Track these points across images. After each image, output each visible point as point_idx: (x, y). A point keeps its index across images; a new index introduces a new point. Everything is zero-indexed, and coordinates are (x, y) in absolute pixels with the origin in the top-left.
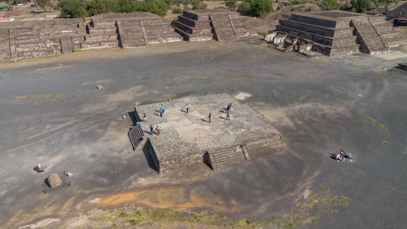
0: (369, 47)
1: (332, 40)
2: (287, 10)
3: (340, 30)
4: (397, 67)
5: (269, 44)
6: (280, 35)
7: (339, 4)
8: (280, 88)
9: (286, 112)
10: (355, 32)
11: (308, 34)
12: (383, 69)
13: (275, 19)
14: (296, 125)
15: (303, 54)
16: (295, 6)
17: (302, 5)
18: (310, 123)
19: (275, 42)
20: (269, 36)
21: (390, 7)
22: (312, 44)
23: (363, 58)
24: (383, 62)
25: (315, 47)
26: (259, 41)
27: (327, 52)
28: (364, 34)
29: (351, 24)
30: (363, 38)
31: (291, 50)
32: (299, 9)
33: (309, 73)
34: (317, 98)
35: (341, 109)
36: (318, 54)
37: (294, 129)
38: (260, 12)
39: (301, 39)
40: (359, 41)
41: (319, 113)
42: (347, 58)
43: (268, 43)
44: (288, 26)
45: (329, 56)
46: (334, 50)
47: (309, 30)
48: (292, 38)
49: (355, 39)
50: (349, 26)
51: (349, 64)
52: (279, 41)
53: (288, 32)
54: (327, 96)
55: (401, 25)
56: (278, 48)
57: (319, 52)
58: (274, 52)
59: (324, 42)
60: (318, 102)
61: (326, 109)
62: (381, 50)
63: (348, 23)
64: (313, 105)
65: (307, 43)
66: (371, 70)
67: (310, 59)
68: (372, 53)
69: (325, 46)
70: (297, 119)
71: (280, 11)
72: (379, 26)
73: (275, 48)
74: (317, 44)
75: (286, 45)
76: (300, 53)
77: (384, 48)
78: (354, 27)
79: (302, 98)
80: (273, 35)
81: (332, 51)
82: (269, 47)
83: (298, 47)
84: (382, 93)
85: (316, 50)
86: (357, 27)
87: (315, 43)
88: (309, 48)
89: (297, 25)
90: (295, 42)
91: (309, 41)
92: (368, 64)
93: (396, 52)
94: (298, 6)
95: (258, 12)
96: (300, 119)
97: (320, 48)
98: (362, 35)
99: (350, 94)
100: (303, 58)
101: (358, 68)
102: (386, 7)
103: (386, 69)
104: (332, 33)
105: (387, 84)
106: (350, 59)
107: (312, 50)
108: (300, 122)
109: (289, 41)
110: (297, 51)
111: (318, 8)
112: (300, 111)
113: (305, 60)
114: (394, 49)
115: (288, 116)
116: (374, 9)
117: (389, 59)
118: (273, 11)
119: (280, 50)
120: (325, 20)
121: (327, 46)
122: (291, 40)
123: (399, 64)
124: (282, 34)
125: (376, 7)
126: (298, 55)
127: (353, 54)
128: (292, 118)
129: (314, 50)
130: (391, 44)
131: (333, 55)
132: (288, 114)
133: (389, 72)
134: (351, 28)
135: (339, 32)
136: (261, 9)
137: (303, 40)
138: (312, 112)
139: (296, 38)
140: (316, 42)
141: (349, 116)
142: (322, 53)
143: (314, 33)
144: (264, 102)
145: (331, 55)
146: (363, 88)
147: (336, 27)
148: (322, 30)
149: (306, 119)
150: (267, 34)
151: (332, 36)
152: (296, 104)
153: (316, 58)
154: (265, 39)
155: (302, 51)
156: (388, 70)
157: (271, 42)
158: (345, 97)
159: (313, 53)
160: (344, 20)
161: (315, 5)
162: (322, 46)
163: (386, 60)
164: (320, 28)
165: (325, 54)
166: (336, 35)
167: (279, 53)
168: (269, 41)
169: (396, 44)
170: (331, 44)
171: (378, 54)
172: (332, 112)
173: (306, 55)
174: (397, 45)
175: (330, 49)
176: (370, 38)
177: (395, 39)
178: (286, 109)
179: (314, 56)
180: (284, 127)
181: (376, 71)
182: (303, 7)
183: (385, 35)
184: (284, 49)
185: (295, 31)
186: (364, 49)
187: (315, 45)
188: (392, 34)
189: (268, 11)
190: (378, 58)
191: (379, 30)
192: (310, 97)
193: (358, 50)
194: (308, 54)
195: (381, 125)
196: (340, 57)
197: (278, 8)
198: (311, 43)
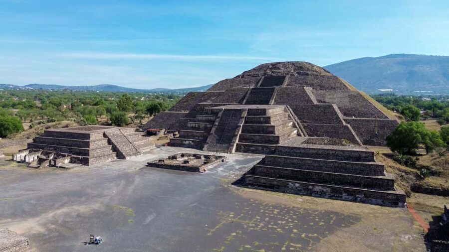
0: (124, 154)
1: (89, 150)
2: (41, 128)
3: (94, 141)
4: (147, 166)
5: (20, 164)
6: (33, 152)
7: (100, 121)
8: (32, 202)
9: (38, 221)
10: (110, 142)
11: (64, 148)
12: (135, 168)
13: (28, 138)
14: (49, 230)
15: (61, 167)
16: (50, 124)
17: (58, 123)
18: (64, 224)
19: (27, 160)
20: (18, 156)
21: (144, 121)
22: (70, 157)
23: (120, 163)
24: (136, 164)
25: (74, 159)
26: (7, 162)
27: (85, 162)
28: (117, 143)
29: (105, 135)
30: (118, 147)
31: (46, 165)
32: (54, 126)
33: (66, 183)
34: (72, 202)
35: (96, 206)
36: (77, 165)
37: (46, 233)
38: (7, 132)
39: (57, 153)
40: (115, 149)
41: (74, 214)
42: (105, 165)
43: (19, 162)
44: (41, 143)
45: (88, 165)
46: (92, 159)
47: (65, 144)
48: (47, 154)
49: (111, 147)
50: (103, 137)
51: (107, 170)
52: (31, 159)
53: (43, 149)
54: (83, 199)
55: (153, 135)
56: (31, 165)
57: (78, 163)
58: (26, 170)
59: (82, 153)
60: (73, 205)
61: (82, 209)
62: (135, 154)
63: (102, 135)
64: (68, 209)
65: (64, 156)
66: (126, 171)
67: (68, 171)
68: (128, 158)
69: (83, 157)
70: (50, 224)
71: (33, 130)
72: (130, 135)
73: (28, 167)
74: (75, 156)
75: (41, 161)
76: (57, 167)
77: (137, 153)
78: (108, 137)
79: (57, 205)
80: (23, 154)
81: (91, 160)
82: (19, 166)
83: (55, 162)
84: (133, 187)
85: (75, 162)
86: (110, 137)
87: (73, 156)
88: (67, 161)
89: (52, 141)
90: (51, 157)
91: (66, 154)
92: (123, 167)
93: (148, 155)
94: (54, 123)
95: (3, 132)
96: (53, 224)
97: (78, 159)
98: (116, 144)
99: (106, 192)
100: (61, 171)
101: (115, 172)
102: (140, 122)
103: (138, 168)
104: (88, 145)
105: (137, 180)
106: (108, 165)
107: (71, 162)
108: (53, 226)
109: (44, 157)
110: (54, 165)
111: (75, 124)
112: (53, 217)
113: (63, 173)
114: (146, 153)
115: (40, 225)
116: (131, 123)
117: (141, 161)
118: (24, 130)
119: (33, 167)
120: (80, 134)
121: (84, 157)
122: (47, 156)
123: (148, 163)
124: (35, 151)
125: (132, 122)
126: (55, 169)
127: (111, 161)
128: (44, 225)
129: (73, 162)
130: (143, 150)
131: (93, 164)
132: (40, 222)
133: (140, 171)
134: (105, 139)
135: (95, 143)
136: (8, 129)
137: (60, 155)
138: (67, 215)
139: (51, 153)
140: (74, 154)
141: (103, 209)
142: (81, 163)
143: (71, 146)
144: (10, 218)
145: (90, 164)
146: (117, 185)
147: (91, 139)
148: (78, 143)
149: (60, 222)
150: (16, 154)
151: (89, 147)
152: (50, 212)
153: (74, 169)
154: (15, 159)
155: (59, 165)
156: (140, 169)
157: (23, 161)
158: (100, 196)
159: (72, 165)
160: (97, 132)
161: (73, 122)
162: (80, 157)
163: (138, 162)
164: (76, 141)
165: (85, 165)
166: (92, 146)
167: (33, 171)
168: (20, 160)
169: (147, 149)
170: (88, 155)
171: (133, 158)
172: (87, 210)
173: (64, 168)
174: (149, 150)
175: (88, 158)
176: (123, 146)
177: (146, 145)
178: (38, 219)
179: (73, 168)
180: (34, 235)
181: (129, 171)
182: (59, 124)
183: (137, 143)
184: (39, 165)
185: (50, 147)
186: (120, 156)
187: (73, 157)
188: (142, 141)
189: (18, 131)
190: (133, 161)
191: (130, 139)
192: (66, 203)
193: (115, 158)
194: (67, 167)
195: (129, 210)
196: (99, 165)
197: (31, 127)
198: (68, 156)
